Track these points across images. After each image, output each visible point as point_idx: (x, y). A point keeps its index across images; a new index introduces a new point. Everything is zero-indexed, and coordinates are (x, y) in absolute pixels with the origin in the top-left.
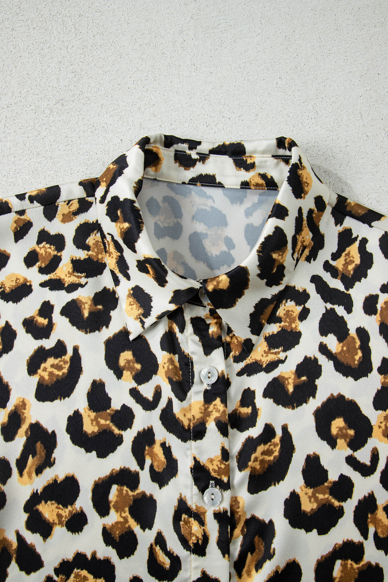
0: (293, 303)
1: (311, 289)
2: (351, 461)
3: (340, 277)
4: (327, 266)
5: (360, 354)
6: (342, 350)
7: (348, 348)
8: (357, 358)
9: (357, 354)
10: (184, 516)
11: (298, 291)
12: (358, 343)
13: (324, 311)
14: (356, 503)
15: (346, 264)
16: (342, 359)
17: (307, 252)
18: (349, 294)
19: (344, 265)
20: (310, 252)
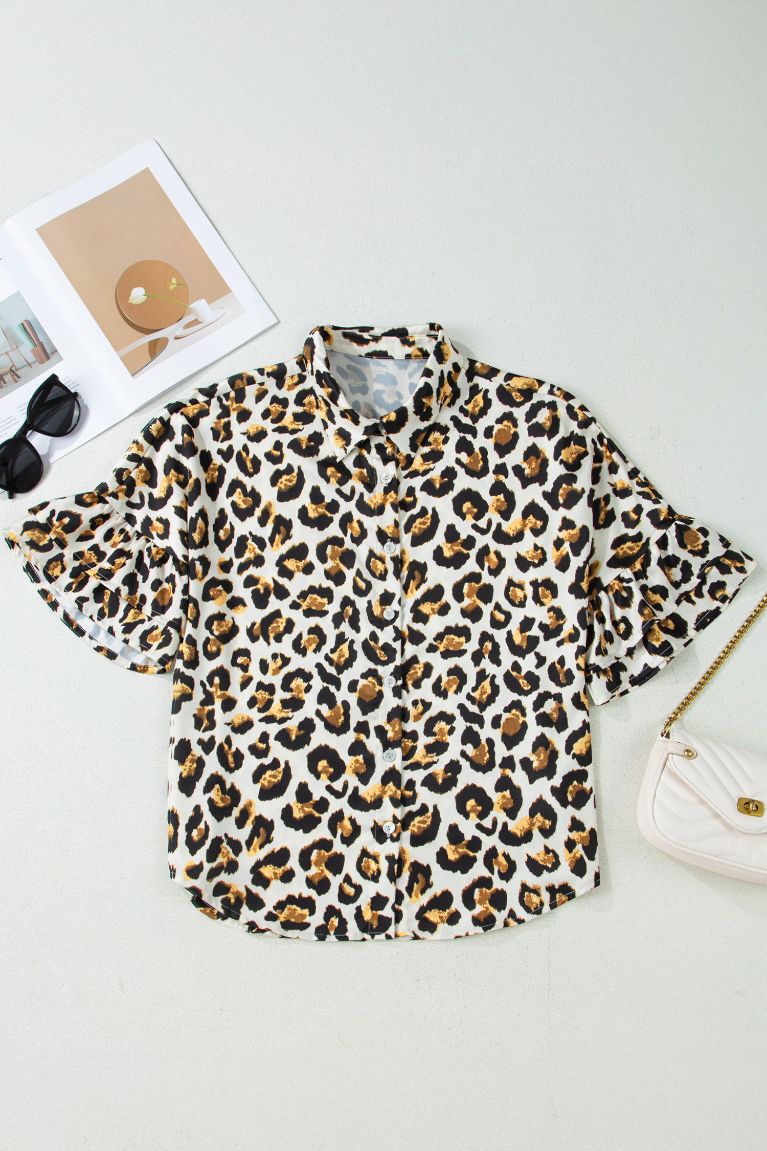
0: (439, 434)
1: (451, 425)
2: (475, 527)
3: (469, 416)
4: (462, 410)
5: (481, 463)
6: (470, 461)
7: (474, 460)
8: (480, 465)
9: (479, 463)
10: (373, 559)
11: (442, 426)
12: (480, 456)
13: (459, 438)
14: (477, 551)
15: (474, 407)
16: (470, 467)
17: (448, 400)
18: (475, 427)
19: (472, 408)
20: (451, 400)
